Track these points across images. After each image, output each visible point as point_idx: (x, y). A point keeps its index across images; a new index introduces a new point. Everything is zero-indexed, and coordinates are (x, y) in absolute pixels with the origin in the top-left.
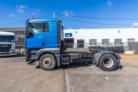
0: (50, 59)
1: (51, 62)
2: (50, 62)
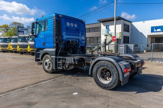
0: (49, 61)
1: (50, 64)
2: (48, 64)
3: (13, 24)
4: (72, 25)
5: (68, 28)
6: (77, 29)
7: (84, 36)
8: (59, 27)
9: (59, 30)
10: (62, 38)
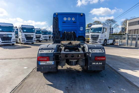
3: (94, 23)
4: (69, 19)
5: (64, 22)
6: (74, 22)
7: (82, 27)
8: (56, 22)
9: (56, 24)
10: (58, 30)
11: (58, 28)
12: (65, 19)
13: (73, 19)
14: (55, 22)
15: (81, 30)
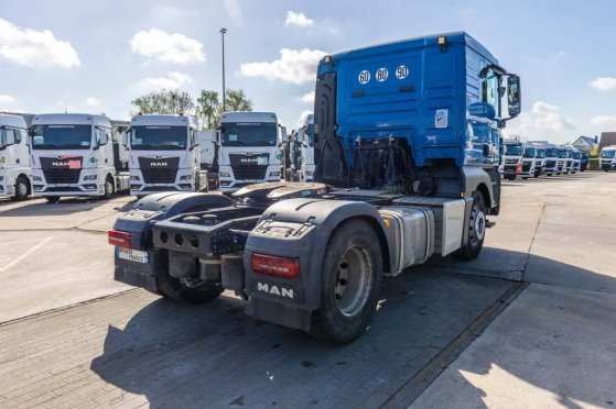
4: (382, 75)
5: (360, 93)
6: (407, 88)
7: (446, 112)
8: (327, 97)
9: (324, 107)
10: (335, 131)
11: (335, 123)
12: (364, 77)
13: (402, 73)
14: (324, 95)
15: (438, 125)
